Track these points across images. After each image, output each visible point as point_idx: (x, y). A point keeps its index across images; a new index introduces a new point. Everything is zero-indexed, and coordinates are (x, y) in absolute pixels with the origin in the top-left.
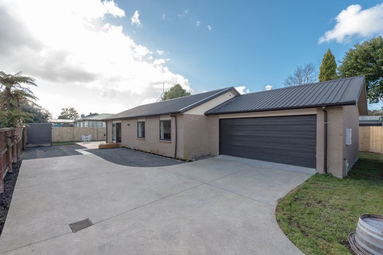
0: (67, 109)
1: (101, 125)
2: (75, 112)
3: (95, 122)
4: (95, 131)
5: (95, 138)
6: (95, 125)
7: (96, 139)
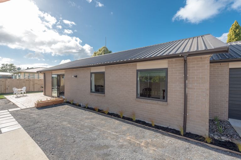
0: (6, 65)
1: (37, 77)
2: (14, 67)
3: (31, 74)
4: (31, 83)
5: (32, 89)
6: (31, 77)
7: (33, 91)
